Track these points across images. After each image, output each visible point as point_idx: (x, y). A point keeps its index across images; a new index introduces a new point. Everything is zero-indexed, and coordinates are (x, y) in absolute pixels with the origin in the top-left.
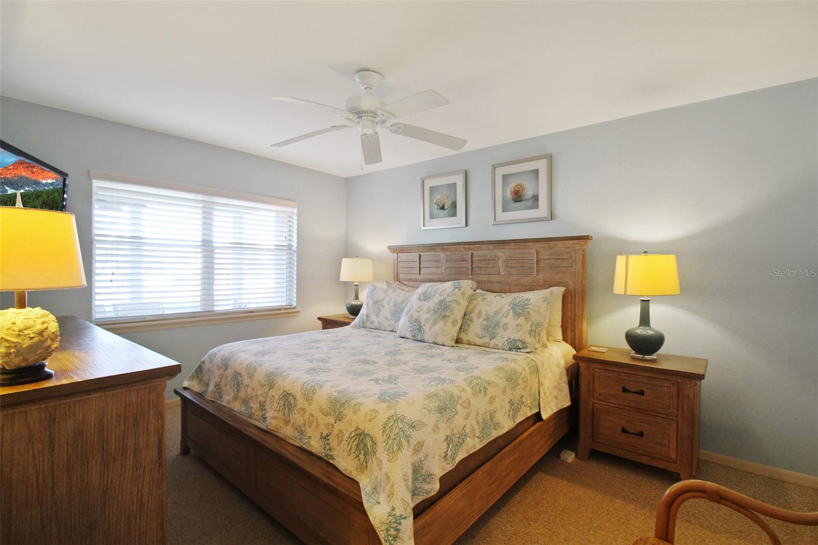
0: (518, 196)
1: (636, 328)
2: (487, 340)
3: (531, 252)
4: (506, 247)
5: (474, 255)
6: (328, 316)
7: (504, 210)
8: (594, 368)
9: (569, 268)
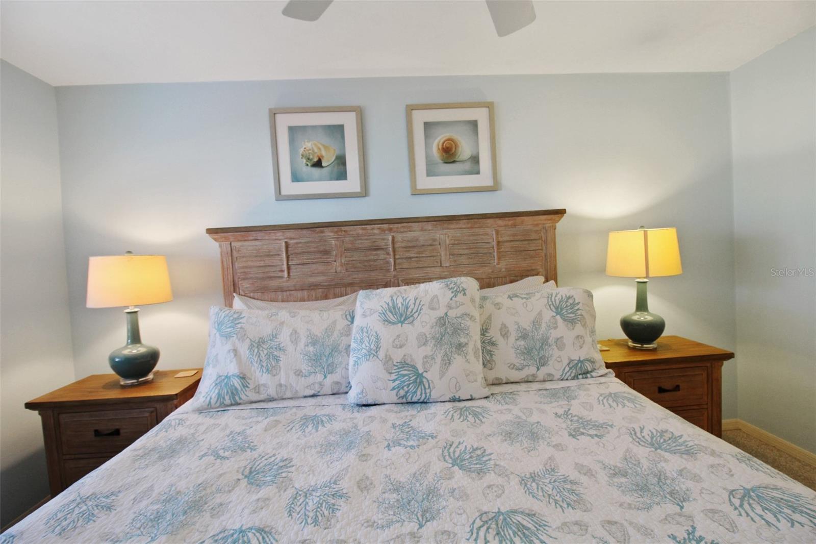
0: (449, 153)
1: (632, 314)
2: (532, 370)
3: (490, 232)
4: (452, 226)
5: (396, 240)
6: (37, 399)
7: (430, 173)
8: (625, 373)
9: (539, 251)
